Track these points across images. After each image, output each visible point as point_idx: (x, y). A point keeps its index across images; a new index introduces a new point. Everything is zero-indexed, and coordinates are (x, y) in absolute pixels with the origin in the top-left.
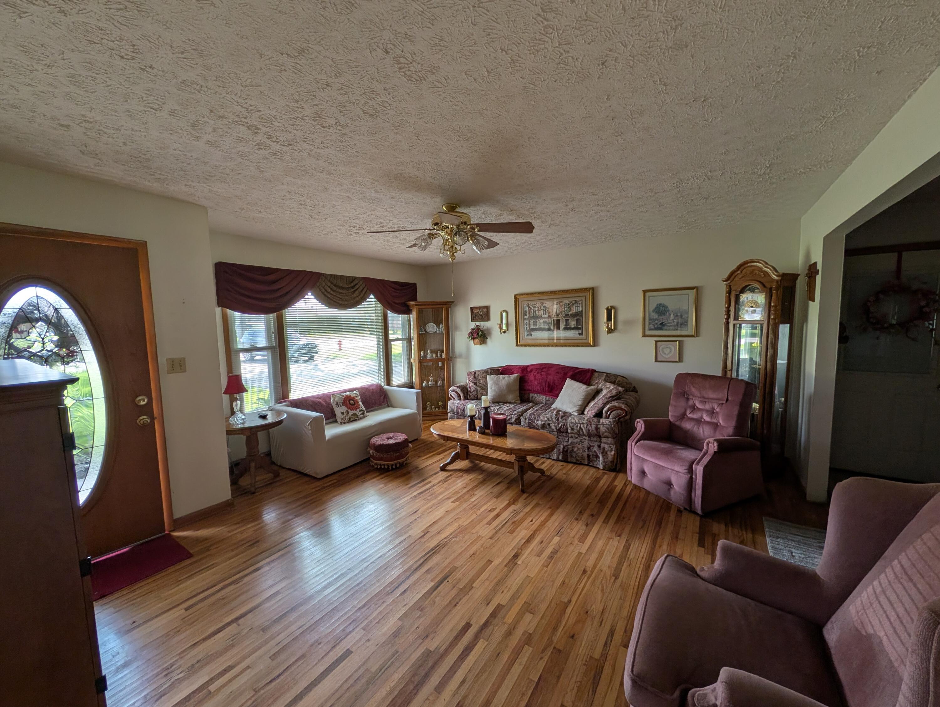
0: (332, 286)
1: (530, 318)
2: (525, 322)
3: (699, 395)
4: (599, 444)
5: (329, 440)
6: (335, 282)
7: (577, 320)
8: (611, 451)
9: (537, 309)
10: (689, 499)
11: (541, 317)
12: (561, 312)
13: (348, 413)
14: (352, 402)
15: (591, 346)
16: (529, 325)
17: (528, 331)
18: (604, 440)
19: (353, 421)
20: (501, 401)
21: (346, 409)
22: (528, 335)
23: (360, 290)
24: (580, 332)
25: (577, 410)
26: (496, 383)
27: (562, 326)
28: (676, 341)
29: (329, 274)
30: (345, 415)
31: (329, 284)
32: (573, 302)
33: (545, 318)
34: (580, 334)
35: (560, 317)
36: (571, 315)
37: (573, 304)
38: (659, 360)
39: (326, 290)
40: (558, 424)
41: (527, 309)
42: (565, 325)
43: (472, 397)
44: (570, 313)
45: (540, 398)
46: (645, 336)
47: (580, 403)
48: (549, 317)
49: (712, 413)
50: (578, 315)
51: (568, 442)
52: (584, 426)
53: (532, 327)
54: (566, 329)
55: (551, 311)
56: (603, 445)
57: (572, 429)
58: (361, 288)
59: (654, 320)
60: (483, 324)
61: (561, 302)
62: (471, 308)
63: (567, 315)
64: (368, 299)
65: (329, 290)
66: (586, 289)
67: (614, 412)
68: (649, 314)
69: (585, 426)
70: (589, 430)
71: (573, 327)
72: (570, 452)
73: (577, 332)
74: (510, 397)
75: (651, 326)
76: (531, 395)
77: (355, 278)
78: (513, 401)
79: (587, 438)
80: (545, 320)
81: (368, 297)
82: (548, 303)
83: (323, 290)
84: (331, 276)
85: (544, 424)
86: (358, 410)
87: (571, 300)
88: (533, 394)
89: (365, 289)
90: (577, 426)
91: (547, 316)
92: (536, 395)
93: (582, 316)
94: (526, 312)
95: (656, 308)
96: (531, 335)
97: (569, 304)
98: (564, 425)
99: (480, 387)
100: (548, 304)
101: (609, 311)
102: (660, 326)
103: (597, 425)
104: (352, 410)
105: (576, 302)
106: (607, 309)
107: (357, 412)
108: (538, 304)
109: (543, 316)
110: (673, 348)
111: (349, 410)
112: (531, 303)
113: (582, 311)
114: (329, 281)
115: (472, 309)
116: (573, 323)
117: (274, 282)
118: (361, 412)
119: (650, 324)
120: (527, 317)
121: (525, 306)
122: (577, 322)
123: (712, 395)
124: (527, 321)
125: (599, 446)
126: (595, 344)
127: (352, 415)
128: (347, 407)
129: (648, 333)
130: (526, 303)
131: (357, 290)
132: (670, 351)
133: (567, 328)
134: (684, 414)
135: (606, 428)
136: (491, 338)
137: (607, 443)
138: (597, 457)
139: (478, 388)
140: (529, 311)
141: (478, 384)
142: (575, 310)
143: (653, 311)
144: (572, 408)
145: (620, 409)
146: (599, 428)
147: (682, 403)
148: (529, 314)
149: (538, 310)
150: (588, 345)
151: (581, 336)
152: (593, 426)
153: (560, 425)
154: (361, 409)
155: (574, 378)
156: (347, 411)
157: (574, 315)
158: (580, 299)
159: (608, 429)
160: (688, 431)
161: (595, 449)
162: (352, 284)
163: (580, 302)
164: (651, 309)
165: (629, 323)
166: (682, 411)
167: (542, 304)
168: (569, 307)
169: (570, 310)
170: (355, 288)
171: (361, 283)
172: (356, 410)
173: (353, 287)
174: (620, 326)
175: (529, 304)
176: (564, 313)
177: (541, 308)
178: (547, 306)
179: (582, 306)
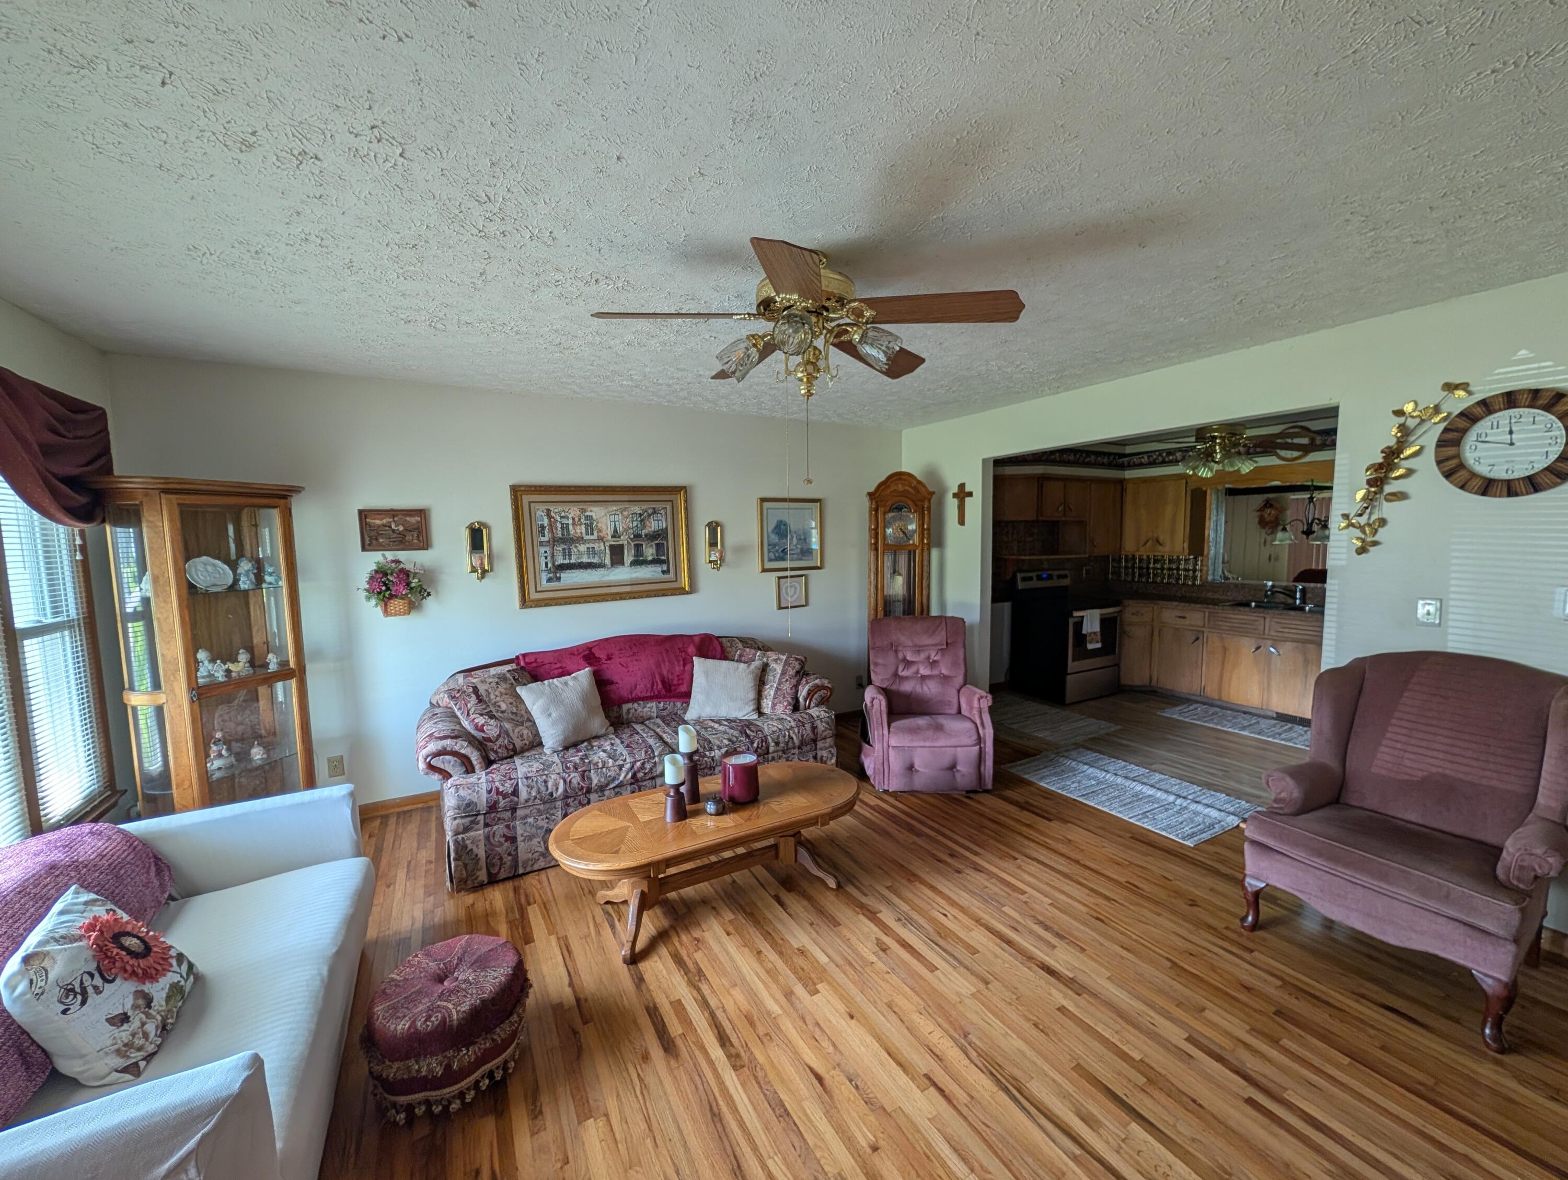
1: (554, 541)
2: (542, 550)
3: (911, 644)
7: (657, 545)
8: (831, 759)
9: (570, 521)
10: (980, 776)
11: (580, 540)
12: (625, 530)
15: (687, 593)
16: (553, 556)
17: (549, 571)
18: (822, 744)
22: (549, 580)
24: (665, 568)
26: (555, 699)
27: (628, 557)
28: (801, 576)
32: (650, 511)
33: (590, 541)
34: (663, 572)
35: (623, 540)
36: (646, 535)
37: (649, 515)
38: (782, 605)
40: (752, 743)
41: (546, 522)
42: (636, 556)
44: (644, 532)
45: (646, 709)
46: (764, 570)
48: (601, 539)
49: (934, 664)
50: (659, 535)
52: (794, 732)
53: (560, 560)
54: (636, 563)
55: (604, 527)
56: (819, 753)
57: (777, 744)
59: (775, 545)
60: (410, 558)
61: (625, 509)
62: (361, 512)
63: (638, 536)
66: (676, 487)
67: (816, 696)
68: (768, 537)
69: (796, 730)
70: (803, 736)
71: (650, 558)
73: (659, 569)
75: (771, 554)
76: (625, 707)
79: (796, 751)
80: (591, 545)
82: (594, 509)
87: (645, 506)
88: (630, 705)
90: (784, 736)
91: (595, 536)
92: (636, 705)
93: (666, 538)
94: (543, 527)
95: (776, 528)
96: (559, 579)
97: (641, 515)
98: (762, 741)
99: (510, 720)
100: (596, 512)
101: (713, 527)
102: (781, 555)
103: (812, 723)
105: (655, 512)
106: (709, 525)
108: (574, 512)
109: (586, 537)
110: (797, 585)
111: (147, 987)
112: (555, 509)
113: (668, 528)
115: (364, 515)
116: (649, 552)
119: (769, 552)
120: (546, 539)
121: (540, 513)
122: (657, 550)
123: (926, 641)
124: (547, 549)
126: (693, 589)
129: (768, 565)
130: (544, 507)
132: (795, 592)
133: (638, 562)
134: (896, 674)
136: (437, 592)
137: (825, 748)
139: (507, 726)
140: (550, 525)
141: (498, 715)
142: (653, 525)
143: (773, 532)
144: (740, 709)
145: (823, 687)
147: (891, 659)
148: (551, 531)
149: (574, 524)
150: (681, 591)
151: (666, 577)
152: (808, 726)
153: (755, 745)
155: (704, 654)
157: (653, 536)
158: (663, 505)
159: (828, 723)
160: (911, 693)
163: (663, 512)
164: (770, 529)
165: (741, 550)
166: (891, 670)
167: (582, 511)
168: (642, 521)
169: (644, 527)
174: (729, 556)
175: (548, 510)
176: (631, 531)
177: (580, 520)
178: (594, 517)
179: (666, 520)
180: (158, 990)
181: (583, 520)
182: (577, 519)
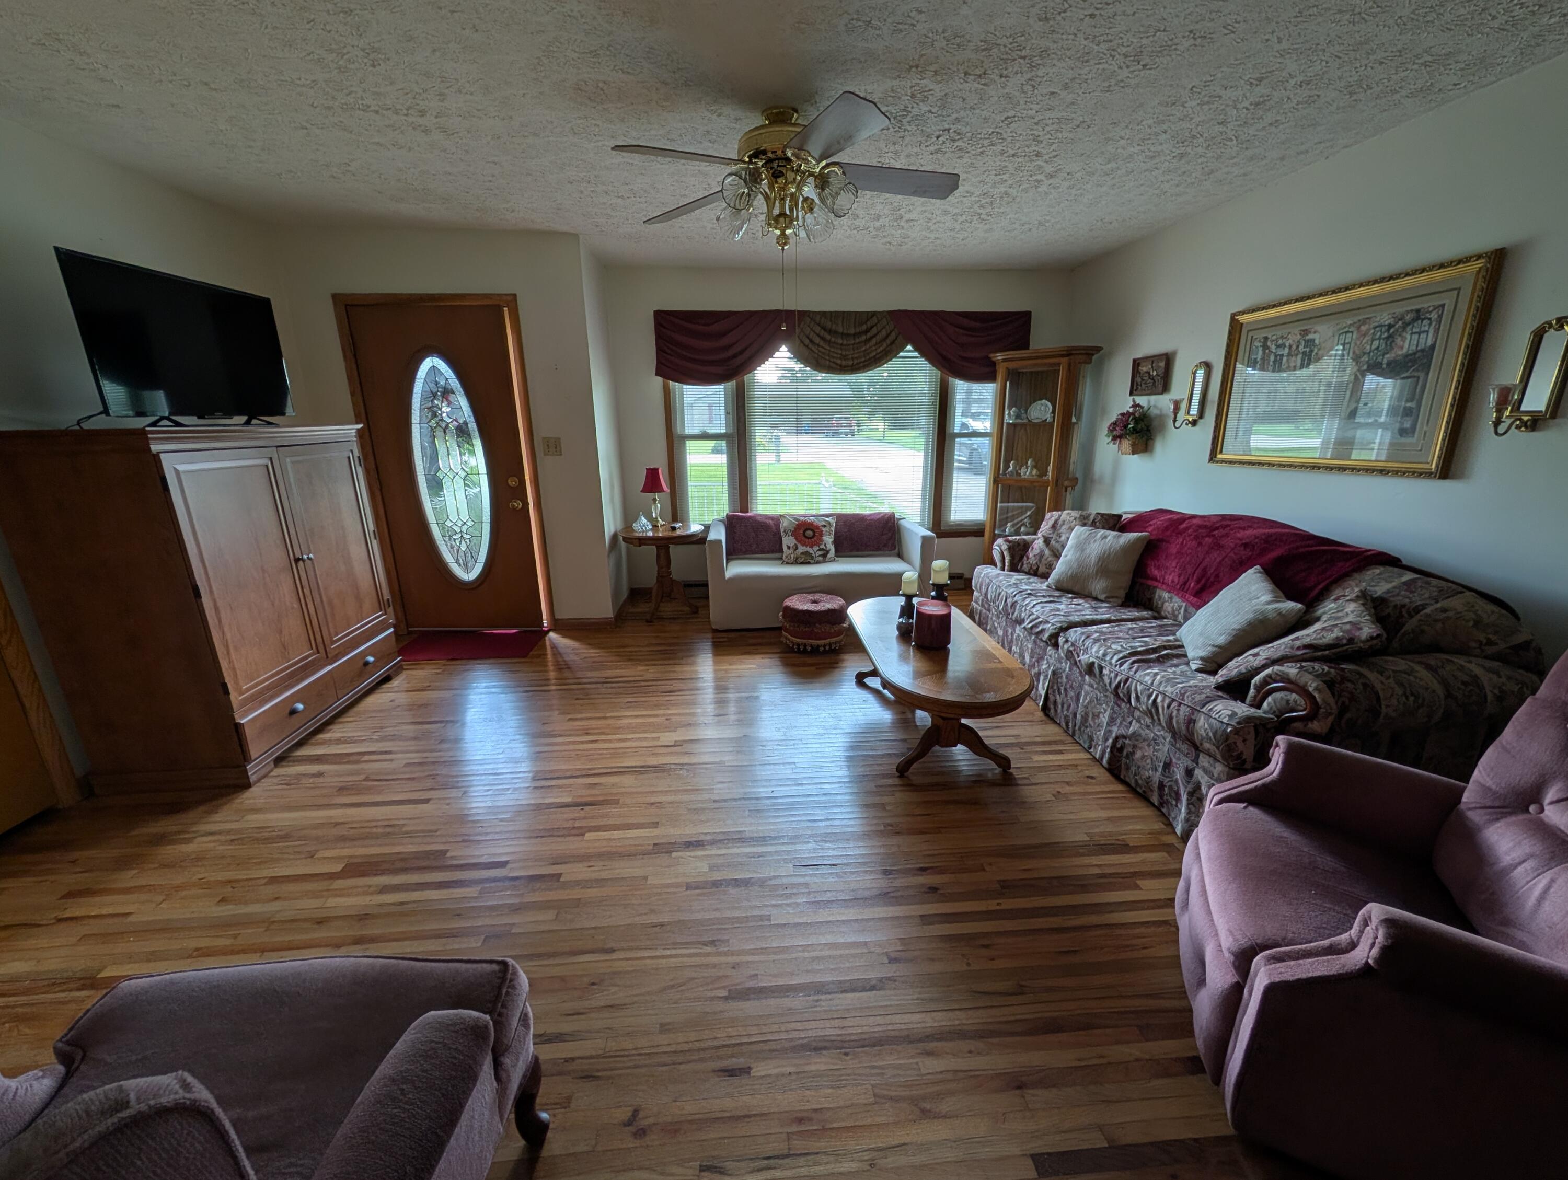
0: (822, 333)
4: (1191, 764)
5: (729, 579)
6: (829, 325)
9: (1287, 350)
12: (1357, 357)
13: (797, 548)
14: (809, 533)
15: (1433, 476)
18: (1204, 760)
19: (802, 563)
20: (1076, 589)
21: (795, 542)
23: (879, 337)
24: (1407, 425)
25: (1202, 659)
26: (1085, 545)
29: (819, 312)
30: (791, 551)
31: (818, 329)
32: (1408, 318)
34: (1403, 434)
36: (1390, 364)
37: (1406, 325)
39: (811, 341)
41: (1257, 354)
43: (1026, 568)
44: (1389, 358)
45: (1175, 606)
47: (1221, 640)
50: (1414, 361)
51: (1128, 728)
55: (1327, 355)
56: (1198, 774)
58: (884, 333)
60: (1152, 402)
61: (1364, 322)
62: (1134, 361)
63: (1374, 368)
64: (901, 354)
65: (817, 340)
67: (1277, 695)
69: (1167, 702)
70: (1171, 718)
72: (1128, 757)
73: (1396, 428)
74: (1098, 586)
76: (1157, 592)
77: (874, 314)
78: (1102, 597)
79: (1165, 735)
80: (1302, 386)
81: (902, 349)
82: (1318, 328)
83: (807, 342)
84: (823, 314)
85: (1093, 663)
86: (816, 548)
87: (1400, 309)
88: (1160, 592)
89: (893, 335)
90: (1150, 696)
91: (1312, 370)
92: (1166, 595)
93: (1426, 366)
97: (1390, 326)
98: (1126, 682)
100: (1322, 332)
103: (1193, 712)
104: (804, 545)
105: (1419, 316)
107: (813, 551)
108: (1292, 335)
109: (1300, 373)
111: (799, 545)
112: (1273, 336)
113: (1433, 347)
114: (819, 325)
115: (1136, 363)
116: (1388, 397)
117: (724, 334)
118: (821, 553)
121: (1257, 344)
122: (1403, 391)
125: (1189, 773)
126: (1451, 469)
127: (802, 553)
128: (796, 539)
130: (1263, 335)
131: (874, 336)
135: (1211, 726)
136: (1163, 438)
138: (1178, 797)
142: (1407, 344)
145: (1302, 691)
146: (1194, 722)
149: (1289, 355)
150: (1422, 470)
151: (1406, 442)
152: (1184, 711)
154: (822, 547)
155: (1270, 565)
156: (796, 545)
157: (1401, 366)
158: (1435, 301)
159: (1215, 734)
161: (1179, 774)
162: (864, 327)
163: (1434, 316)
167: (1305, 332)
168: (1390, 336)
169: (1391, 348)
170: (869, 335)
171: (884, 322)
172: (811, 547)
173: (867, 332)
175: (1263, 339)
176: (1365, 358)
177: (1298, 347)
178: (1317, 342)
179: (1437, 331)
180: (801, 549)
181: (1301, 348)
182: (1294, 347)
